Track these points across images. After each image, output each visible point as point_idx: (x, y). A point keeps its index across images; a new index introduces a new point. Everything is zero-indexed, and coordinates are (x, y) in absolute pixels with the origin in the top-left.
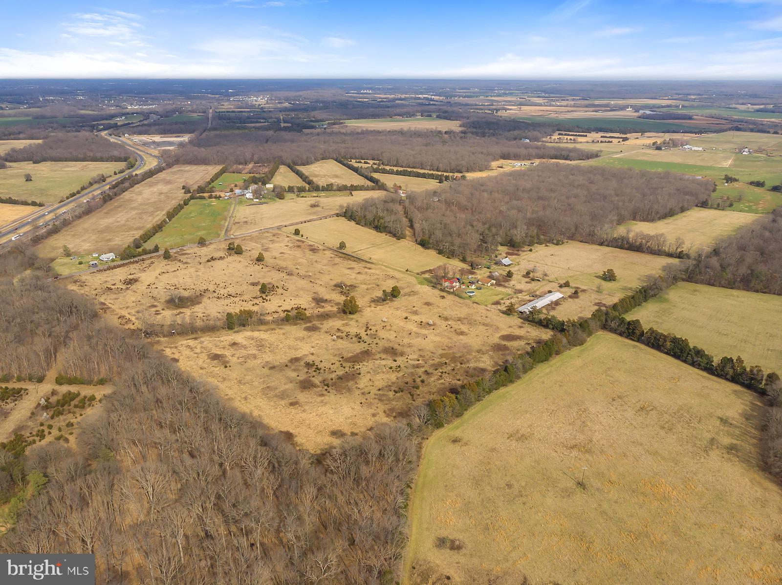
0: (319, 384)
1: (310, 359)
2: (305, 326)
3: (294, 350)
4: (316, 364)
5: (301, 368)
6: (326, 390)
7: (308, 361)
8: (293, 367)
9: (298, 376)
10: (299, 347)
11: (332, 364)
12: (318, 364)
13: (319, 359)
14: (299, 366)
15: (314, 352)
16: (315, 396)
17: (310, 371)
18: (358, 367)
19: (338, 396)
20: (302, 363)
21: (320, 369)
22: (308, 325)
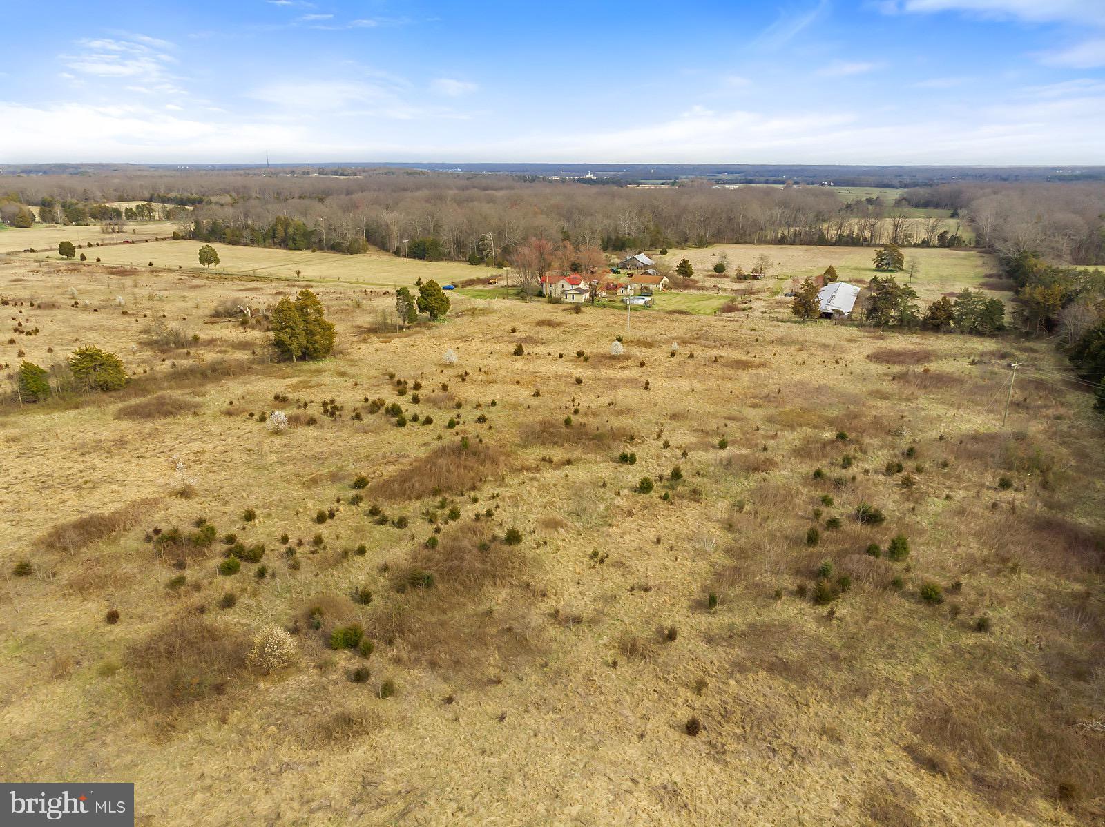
0: (290, 643)
1: (179, 516)
2: (120, 405)
3: (70, 493)
4: (221, 533)
5: (126, 568)
6: (360, 677)
7: (165, 528)
8: (69, 572)
9: (113, 618)
10: (97, 475)
11: (321, 519)
12: (235, 530)
13: (235, 508)
14: (116, 557)
15: (194, 482)
16: (289, 752)
17: (190, 574)
18: (481, 508)
19: (465, 700)
20: (131, 541)
21: (255, 555)
22: (133, 401)
